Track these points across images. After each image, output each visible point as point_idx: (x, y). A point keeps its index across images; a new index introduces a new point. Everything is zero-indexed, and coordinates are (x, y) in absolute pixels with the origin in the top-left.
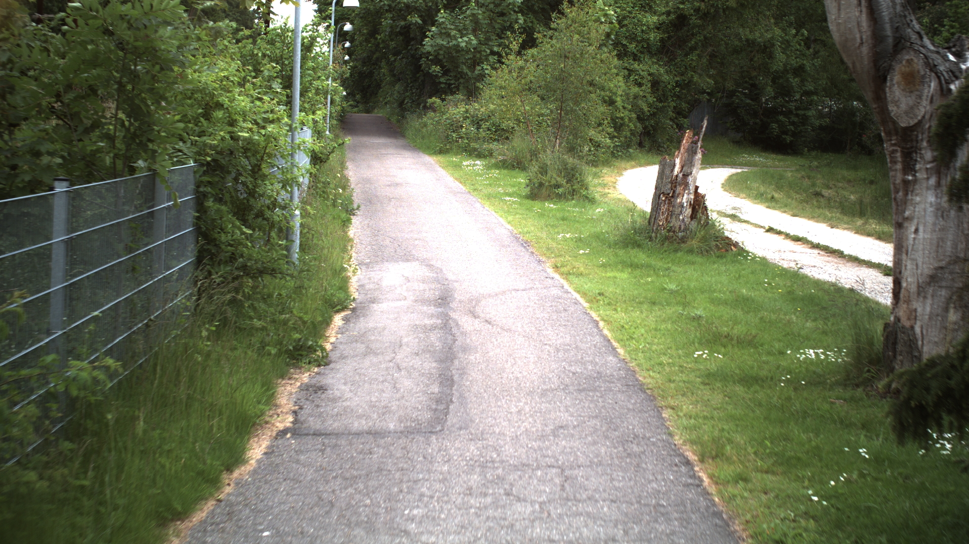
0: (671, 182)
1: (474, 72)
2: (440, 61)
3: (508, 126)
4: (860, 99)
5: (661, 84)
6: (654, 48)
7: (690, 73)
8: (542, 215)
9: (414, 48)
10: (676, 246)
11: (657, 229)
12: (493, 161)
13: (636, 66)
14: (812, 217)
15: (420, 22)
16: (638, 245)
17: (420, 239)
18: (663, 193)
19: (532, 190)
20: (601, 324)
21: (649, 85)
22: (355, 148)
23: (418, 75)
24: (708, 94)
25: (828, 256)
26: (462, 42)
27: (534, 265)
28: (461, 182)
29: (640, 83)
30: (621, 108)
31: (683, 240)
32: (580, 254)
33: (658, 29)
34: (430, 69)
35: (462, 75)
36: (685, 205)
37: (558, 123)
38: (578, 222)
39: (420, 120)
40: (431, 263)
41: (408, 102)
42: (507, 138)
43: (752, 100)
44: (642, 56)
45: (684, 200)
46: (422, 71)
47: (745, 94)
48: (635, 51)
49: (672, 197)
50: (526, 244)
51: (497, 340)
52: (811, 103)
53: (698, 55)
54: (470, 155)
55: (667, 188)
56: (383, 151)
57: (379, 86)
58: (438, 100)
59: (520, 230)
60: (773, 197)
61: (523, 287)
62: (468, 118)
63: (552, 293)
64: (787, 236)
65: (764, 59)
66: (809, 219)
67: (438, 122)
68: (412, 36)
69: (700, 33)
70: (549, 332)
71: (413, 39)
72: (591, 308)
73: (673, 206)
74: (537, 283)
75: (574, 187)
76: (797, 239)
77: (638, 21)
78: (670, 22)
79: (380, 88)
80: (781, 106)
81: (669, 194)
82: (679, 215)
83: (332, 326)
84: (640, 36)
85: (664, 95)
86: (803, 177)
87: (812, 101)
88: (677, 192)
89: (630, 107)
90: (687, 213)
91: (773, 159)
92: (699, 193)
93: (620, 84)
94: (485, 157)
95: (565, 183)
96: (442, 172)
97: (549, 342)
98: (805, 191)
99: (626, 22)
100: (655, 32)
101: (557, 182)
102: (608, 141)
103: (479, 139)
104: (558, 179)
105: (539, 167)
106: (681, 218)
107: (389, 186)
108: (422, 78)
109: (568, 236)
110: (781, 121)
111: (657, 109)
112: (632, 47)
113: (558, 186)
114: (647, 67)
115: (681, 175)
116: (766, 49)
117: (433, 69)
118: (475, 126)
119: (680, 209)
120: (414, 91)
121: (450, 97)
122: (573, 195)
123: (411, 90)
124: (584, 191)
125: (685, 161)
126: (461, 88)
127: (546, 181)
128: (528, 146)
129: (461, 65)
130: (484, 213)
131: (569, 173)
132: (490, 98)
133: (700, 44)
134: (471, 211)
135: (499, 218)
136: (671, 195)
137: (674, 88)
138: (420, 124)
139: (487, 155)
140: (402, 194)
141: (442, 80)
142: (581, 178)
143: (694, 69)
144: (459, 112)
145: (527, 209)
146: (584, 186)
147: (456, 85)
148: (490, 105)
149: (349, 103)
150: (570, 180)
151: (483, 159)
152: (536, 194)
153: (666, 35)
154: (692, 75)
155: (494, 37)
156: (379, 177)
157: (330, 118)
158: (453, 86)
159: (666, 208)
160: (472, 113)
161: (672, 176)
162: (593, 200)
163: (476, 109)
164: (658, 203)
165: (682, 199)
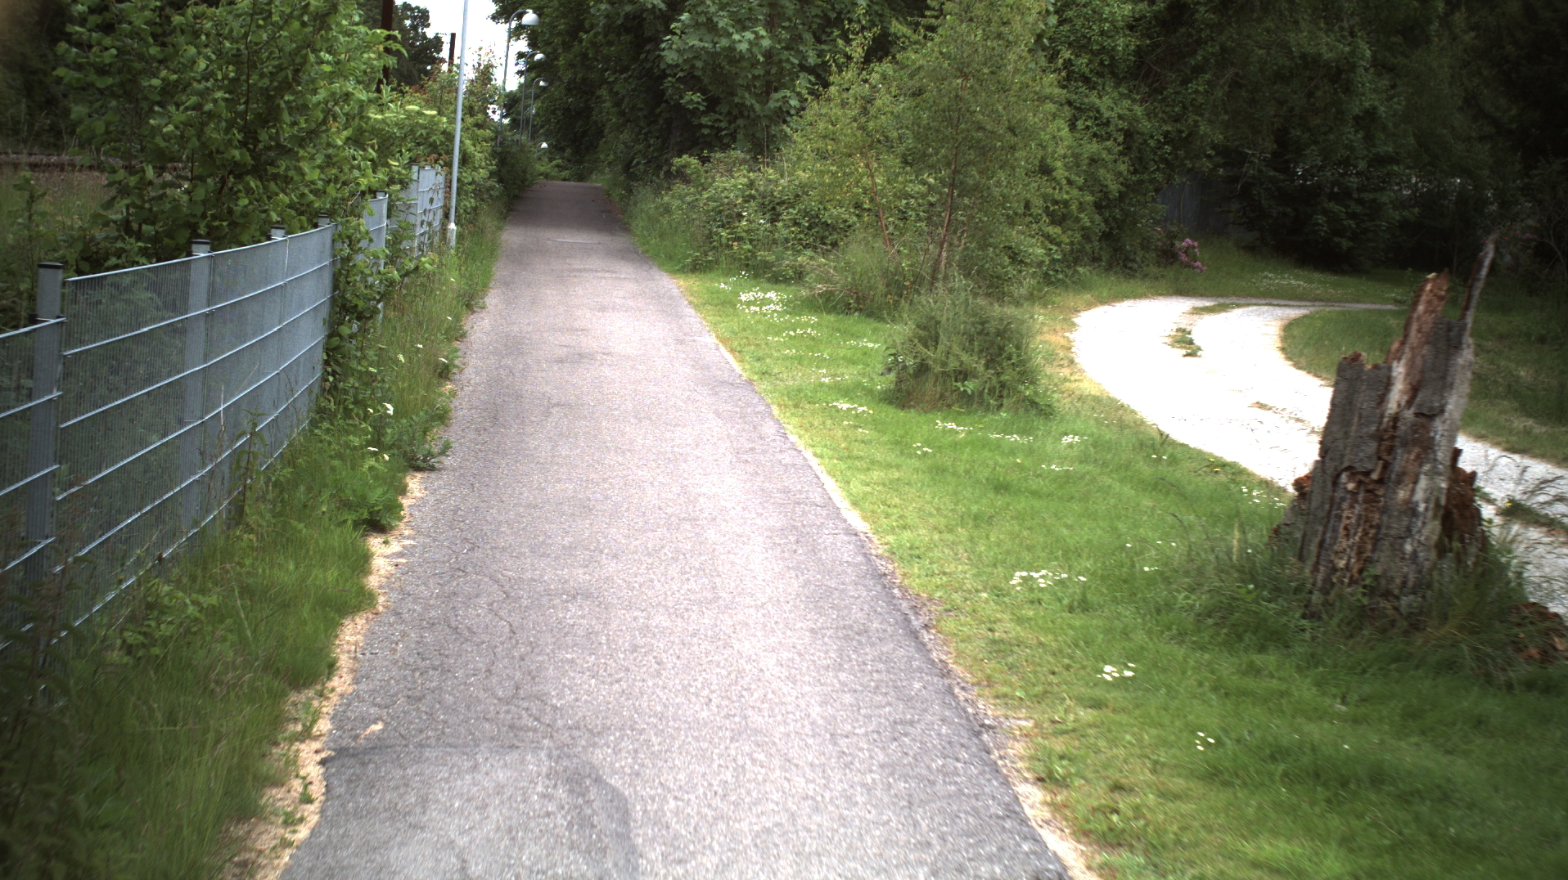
0: (1379, 437)
1: (766, 104)
2: (698, 79)
3: (838, 217)
5: (1137, 137)
6: (1123, 67)
7: (1192, 118)
8: (938, 472)
9: (651, 57)
11: (1327, 581)
12: (804, 293)
13: (1092, 99)
15: (662, 6)
16: (1272, 637)
17: (586, 595)
18: (1349, 468)
19: (900, 381)
21: (1121, 139)
22: (521, 257)
23: (658, 111)
26: (742, 41)
27: (967, 766)
28: (732, 351)
29: (1098, 134)
30: (1065, 182)
31: (1415, 623)
32: (1109, 688)
33: (1131, 28)
34: (682, 97)
35: (741, 111)
36: (1422, 507)
37: (943, 214)
38: (1036, 493)
39: (659, 200)
40: (597, 757)
41: (638, 163)
42: (835, 244)
44: (1100, 81)
45: (1419, 495)
46: (667, 101)
47: (1265, 160)
48: (1087, 71)
49: (1381, 481)
50: (915, 620)
52: (1385, 178)
53: (1209, 83)
54: (756, 276)
55: (1365, 454)
56: (577, 264)
57: (600, 133)
58: (694, 161)
59: (892, 539)
62: (753, 197)
65: (1336, 94)
67: (692, 206)
68: (648, 34)
69: (1212, 39)
73: (1384, 510)
75: (1004, 378)
77: (1095, 11)
78: (1156, 18)
79: (602, 137)
80: (1331, 183)
81: (1367, 473)
82: (1403, 539)
84: (1097, 42)
85: (1141, 159)
87: (1386, 174)
88: (1397, 467)
89: (1082, 180)
90: (1425, 532)
92: (1461, 471)
93: (1062, 134)
94: (786, 281)
95: (981, 369)
96: (693, 318)
99: (1070, 14)
100: (1125, 36)
101: (962, 363)
103: (775, 242)
104: (965, 357)
105: (918, 326)
106: (1408, 548)
108: (665, 115)
109: (1041, 577)
110: (1331, 211)
111: (1129, 186)
112: (1082, 63)
113: (964, 374)
114: (1111, 103)
115: (1409, 414)
116: (1340, 75)
117: (687, 98)
118: (768, 216)
119: (1405, 521)
120: (652, 141)
121: (719, 155)
122: (1001, 397)
123: (646, 140)
124: (1027, 388)
125: (1422, 372)
126: (740, 136)
127: (935, 361)
128: (880, 262)
129: (740, 92)
130: (787, 458)
131: (992, 343)
132: (799, 158)
133: (1212, 61)
134: (752, 449)
135: (826, 479)
136: (1375, 476)
137: (1160, 145)
138: (657, 208)
139: (791, 278)
140: (585, 389)
141: (705, 120)
142: (1019, 356)
143: (1199, 110)
144: (735, 186)
145: (897, 443)
146: (1027, 375)
147: (732, 130)
148: (800, 173)
149: (554, 163)
150: (992, 360)
151: (783, 286)
152: (909, 393)
153: (1148, 42)
154: (1196, 122)
155: (808, 37)
156: (545, 335)
157: (458, 194)
158: (723, 133)
159: (1359, 517)
160: (762, 189)
161: (1382, 416)
162: (1048, 410)
163: (770, 181)
164: (1332, 499)
165: (1413, 491)
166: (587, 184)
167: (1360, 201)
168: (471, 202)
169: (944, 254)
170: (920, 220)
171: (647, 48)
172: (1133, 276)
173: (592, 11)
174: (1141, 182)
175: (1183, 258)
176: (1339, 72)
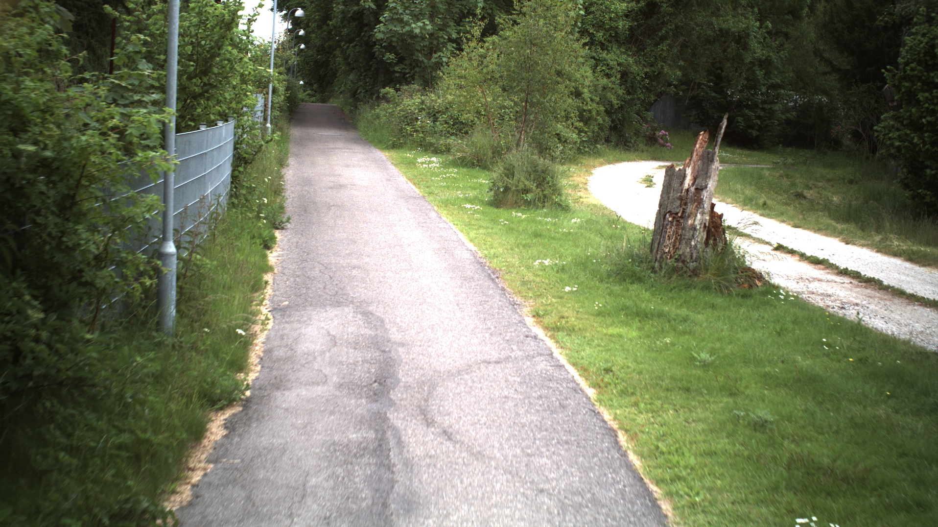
0: (681, 198)
1: (430, 59)
2: (394, 47)
3: (468, 118)
4: (825, 93)
5: (630, 75)
6: (622, 37)
7: (660, 64)
8: (510, 230)
9: (367, 35)
10: (688, 281)
11: (661, 257)
12: (451, 158)
13: (604, 55)
14: (818, 230)
15: (374, 7)
16: (637, 279)
17: (359, 267)
18: (670, 212)
19: (496, 195)
20: (622, 438)
21: (619, 76)
22: (301, 142)
23: (371, 63)
24: (675, 86)
25: (866, 287)
26: (416, 27)
27: (507, 312)
28: (414, 184)
29: (607, 74)
30: (589, 100)
31: (695, 273)
32: (566, 293)
33: (627, 16)
34: (384, 56)
35: (418, 63)
36: (698, 227)
37: (522, 117)
38: (553, 238)
39: (373, 112)
40: (371, 309)
41: (360, 92)
42: (466, 133)
43: (716, 92)
44: (610, 45)
45: (697, 222)
46: (376, 58)
47: (709, 87)
48: (603, 40)
49: (681, 217)
50: (493, 275)
51: (462, 482)
52: (778, 96)
53: (669, 45)
54: (426, 150)
55: (675, 206)
56: (331, 145)
57: (334, 75)
58: (392, 90)
59: (486, 252)
60: (765, 204)
61: (494, 356)
62: (424, 109)
63: (539, 368)
64: (803, 256)
65: (739, 50)
66: (815, 232)
67: (391, 114)
68: (365, 22)
69: (671, 21)
70: (545, 460)
71: (366, 25)
72: (600, 401)
73: (683, 229)
74: (515, 348)
75: (545, 192)
76: (815, 261)
77: (606, 8)
78: (640, 10)
79: (336, 77)
80: (746, 99)
81: (677, 214)
82: (691, 240)
83: (205, 442)
84: (608, 24)
85: (632, 87)
86: (781, 176)
87: (778, 94)
88: (688, 211)
89: (598, 99)
90: (700, 237)
91: (739, 154)
92: (715, 213)
93: (587, 74)
94: (442, 152)
95: (534, 188)
96: (394, 170)
97: (547, 486)
98: (786, 192)
99: (593, 9)
100: (623, 20)
101: (525, 186)
102: (575, 136)
103: (435, 132)
104: (527, 183)
105: (505, 169)
106: (693, 243)
107: (331, 188)
108: (375, 66)
109: (547, 262)
110: (746, 115)
111: (625, 102)
112: (600, 35)
113: (526, 191)
114: (615, 57)
115: (693, 189)
116: (742, 39)
117: (387, 57)
118: (431, 119)
119: (691, 233)
120: (367, 80)
121: (405, 87)
122: (544, 202)
123: (364, 79)
124: (557, 198)
125: (698, 172)
126: (416, 77)
127: (512, 185)
128: (489, 141)
129: (416, 53)
130: (441, 225)
131: (540, 176)
132: (448, 89)
133: (671, 33)
134: (426, 222)
135: (458, 232)
136: (679, 215)
137: (643, 79)
138: (372, 116)
139: (444, 151)
140: (345, 200)
141: (397, 69)
142: (553, 182)
143: (664, 60)
144: (414, 103)
145: (492, 220)
146: (557, 191)
147: (412, 74)
148: (449, 96)
149: (307, 93)
150: (540, 184)
151: (440, 155)
152: (500, 201)
153: (636, 23)
154: (662, 66)
155: (452, 24)
156: (321, 177)
157: (271, 109)
158: (408, 75)
159: (674, 231)
160: (428, 105)
161: (682, 190)
162: (567, 208)
163: (432, 100)
164: (663, 225)
165: (695, 220)
166: (328, 104)
167: (763, 109)
168: (277, 113)
169: (522, 137)
170: (512, 120)
171: (365, 29)
172: (629, 151)
173: (335, 9)
174: (633, 99)
175: (661, 141)
176: (740, 38)
